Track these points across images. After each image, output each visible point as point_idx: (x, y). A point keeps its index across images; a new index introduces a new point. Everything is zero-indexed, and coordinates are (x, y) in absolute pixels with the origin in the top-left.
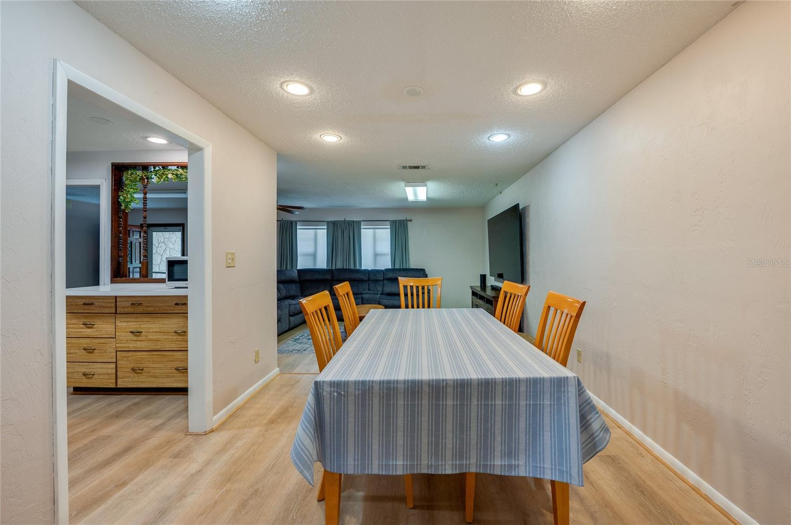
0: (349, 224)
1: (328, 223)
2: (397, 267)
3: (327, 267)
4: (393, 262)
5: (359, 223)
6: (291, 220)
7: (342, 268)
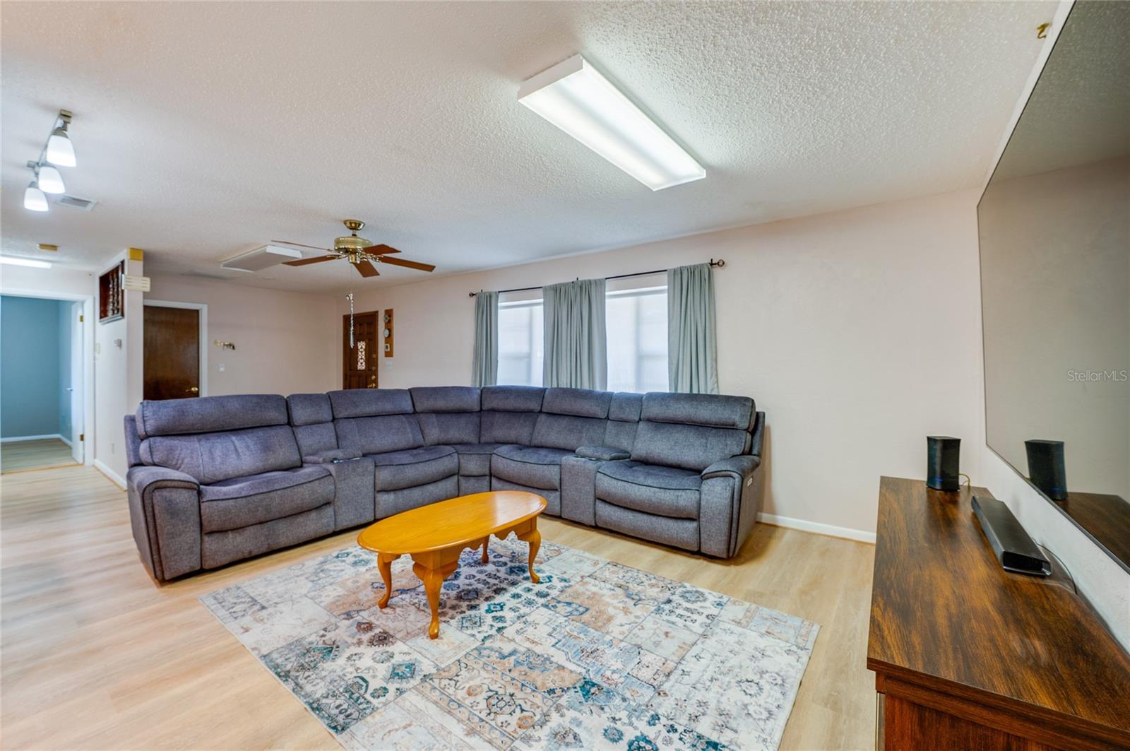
0: (581, 287)
1: (545, 289)
2: (684, 389)
3: (544, 384)
4: (674, 376)
5: (600, 284)
6: (490, 291)
7: (569, 387)
